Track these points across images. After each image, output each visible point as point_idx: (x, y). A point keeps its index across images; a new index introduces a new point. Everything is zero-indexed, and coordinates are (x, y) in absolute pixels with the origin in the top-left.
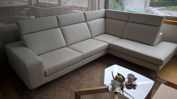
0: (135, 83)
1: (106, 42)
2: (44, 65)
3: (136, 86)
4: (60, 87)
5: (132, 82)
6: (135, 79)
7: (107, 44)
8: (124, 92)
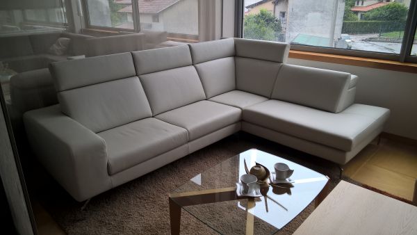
0: (290, 180)
1: (236, 107)
7: (239, 110)
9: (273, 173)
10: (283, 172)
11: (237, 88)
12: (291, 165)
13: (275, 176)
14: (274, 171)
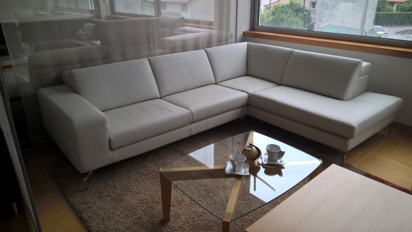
0: (281, 162)
1: (243, 91)
2: (108, 126)
3: (283, 168)
4: (139, 175)
5: (276, 161)
6: (281, 154)
7: (246, 94)
8: (257, 179)
9: (265, 154)
10: (275, 153)
11: (248, 73)
12: (283, 146)
13: (267, 157)
14: (266, 152)
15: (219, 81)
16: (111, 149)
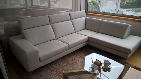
0: (110, 67)
2: (39, 53)
6: (110, 64)
7: (87, 37)
10: (107, 64)
15: (76, 31)
16: (40, 62)
